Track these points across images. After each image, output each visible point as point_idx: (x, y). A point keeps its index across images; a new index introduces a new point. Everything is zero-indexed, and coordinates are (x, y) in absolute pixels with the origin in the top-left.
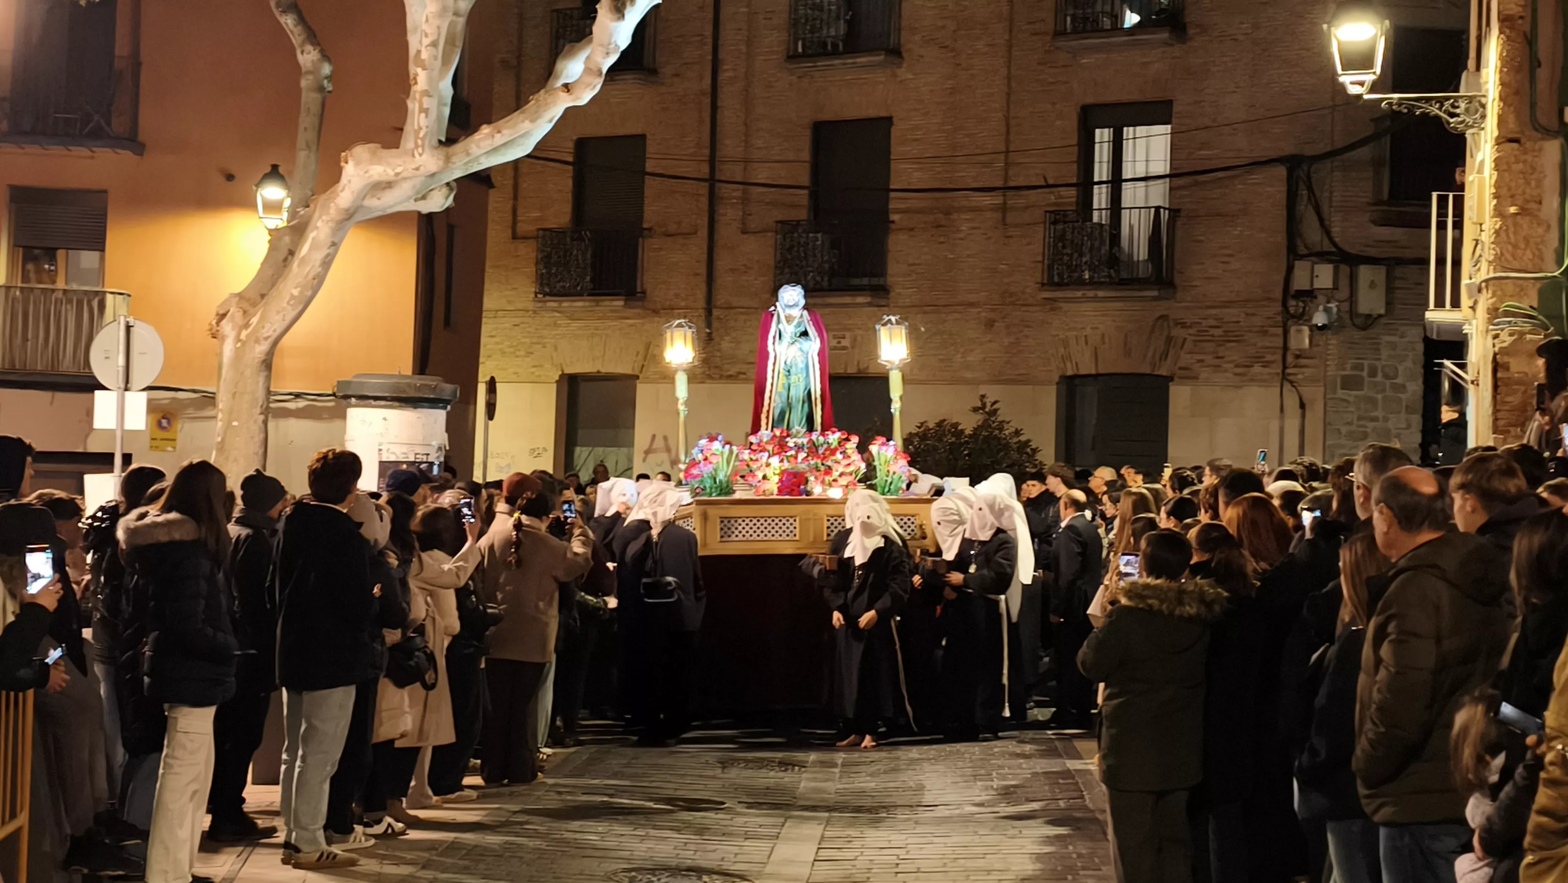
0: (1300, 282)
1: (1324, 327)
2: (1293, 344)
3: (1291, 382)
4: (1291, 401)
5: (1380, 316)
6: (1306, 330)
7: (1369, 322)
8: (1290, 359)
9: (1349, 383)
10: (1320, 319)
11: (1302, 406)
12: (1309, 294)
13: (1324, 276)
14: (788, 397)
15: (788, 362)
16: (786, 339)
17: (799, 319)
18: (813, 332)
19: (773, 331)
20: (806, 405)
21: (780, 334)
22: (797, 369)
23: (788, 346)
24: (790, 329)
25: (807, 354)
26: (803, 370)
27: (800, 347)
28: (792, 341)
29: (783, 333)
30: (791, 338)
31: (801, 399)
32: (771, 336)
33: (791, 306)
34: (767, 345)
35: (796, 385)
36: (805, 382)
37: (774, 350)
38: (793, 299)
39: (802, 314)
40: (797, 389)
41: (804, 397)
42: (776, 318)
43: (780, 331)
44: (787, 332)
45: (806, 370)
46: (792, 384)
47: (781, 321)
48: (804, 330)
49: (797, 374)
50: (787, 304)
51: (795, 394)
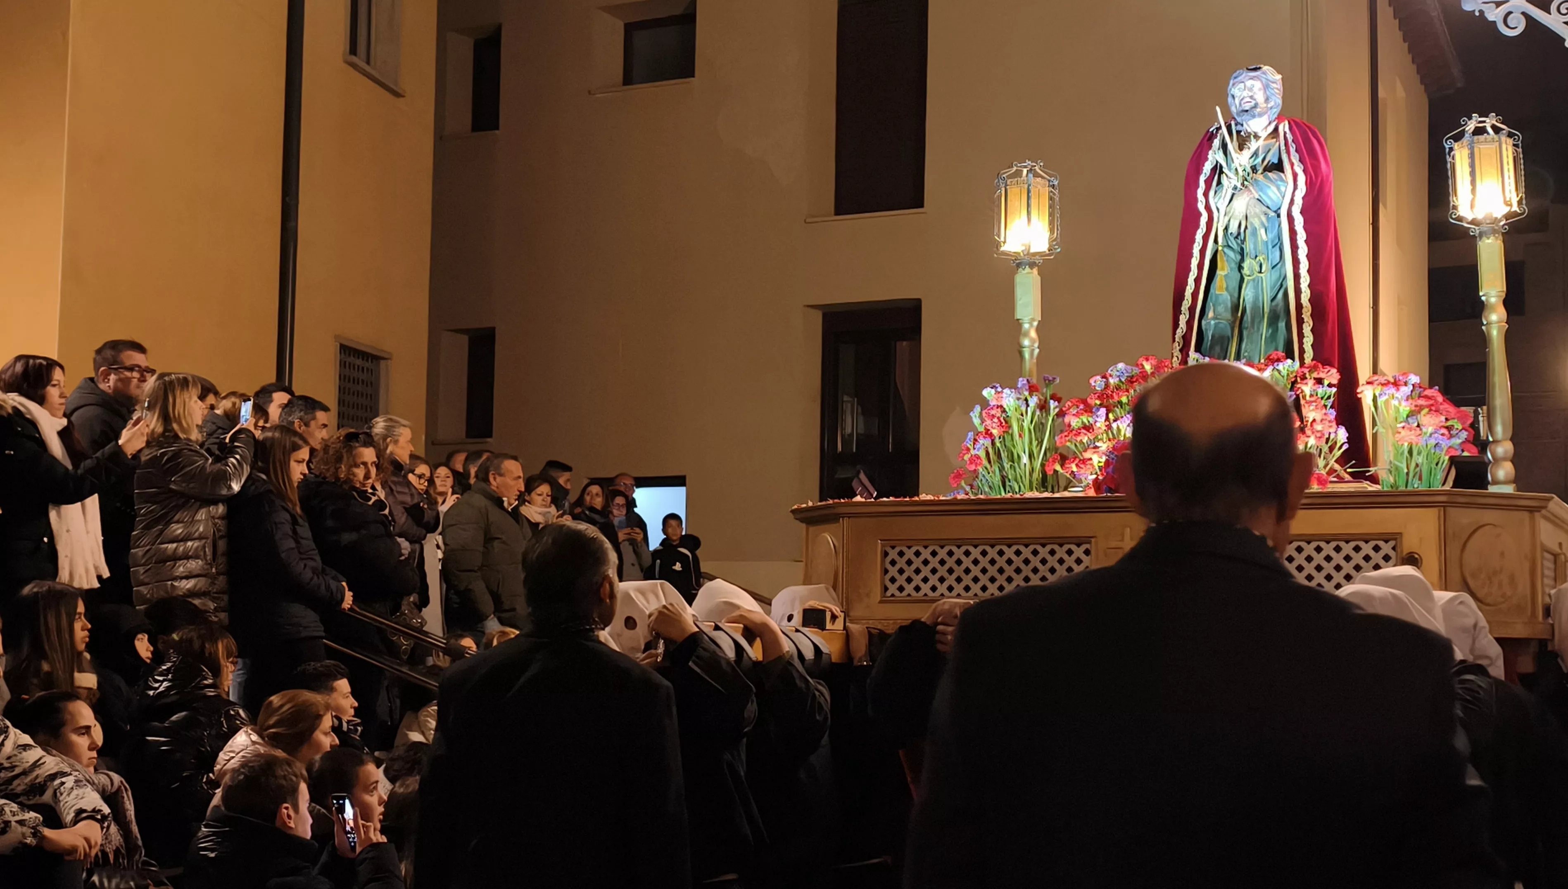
14: (1235, 307)
15: (1233, 229)
16: (1230, 181)
17: (1266, 139)
18: (1292, 165)
19: (1208, 167)
20: (1282, 325)
21: (1221, 172)
22: (1255, 244)
23: (1233, 195)
24: (1242, 159)
25: (1275, 212)
26: (1270, 247)
27: (1257, 196)
28: (1243, 185)
29: (1225, 170)
30: (1241, 181)
31: (1266, 310)
32: (1202, 179)
33: (1247, 111)
34: (1196, 200)
35: (1254, 280)
36: (1275, 274)
37: (1208, 208)
38: (1251, 97)
39: (1276, 129)
40: (1256, 287)
41: (1277, 305)
42: (1216, 142)
43: (1221, 167)
44: (1233, 165)
45: (1277, 247)
46: (1246, 278)
47: (1224, 146)
48: (1276, 161)
49: (1256, 257)
50: (1241, 109)
51: (1251, 300)
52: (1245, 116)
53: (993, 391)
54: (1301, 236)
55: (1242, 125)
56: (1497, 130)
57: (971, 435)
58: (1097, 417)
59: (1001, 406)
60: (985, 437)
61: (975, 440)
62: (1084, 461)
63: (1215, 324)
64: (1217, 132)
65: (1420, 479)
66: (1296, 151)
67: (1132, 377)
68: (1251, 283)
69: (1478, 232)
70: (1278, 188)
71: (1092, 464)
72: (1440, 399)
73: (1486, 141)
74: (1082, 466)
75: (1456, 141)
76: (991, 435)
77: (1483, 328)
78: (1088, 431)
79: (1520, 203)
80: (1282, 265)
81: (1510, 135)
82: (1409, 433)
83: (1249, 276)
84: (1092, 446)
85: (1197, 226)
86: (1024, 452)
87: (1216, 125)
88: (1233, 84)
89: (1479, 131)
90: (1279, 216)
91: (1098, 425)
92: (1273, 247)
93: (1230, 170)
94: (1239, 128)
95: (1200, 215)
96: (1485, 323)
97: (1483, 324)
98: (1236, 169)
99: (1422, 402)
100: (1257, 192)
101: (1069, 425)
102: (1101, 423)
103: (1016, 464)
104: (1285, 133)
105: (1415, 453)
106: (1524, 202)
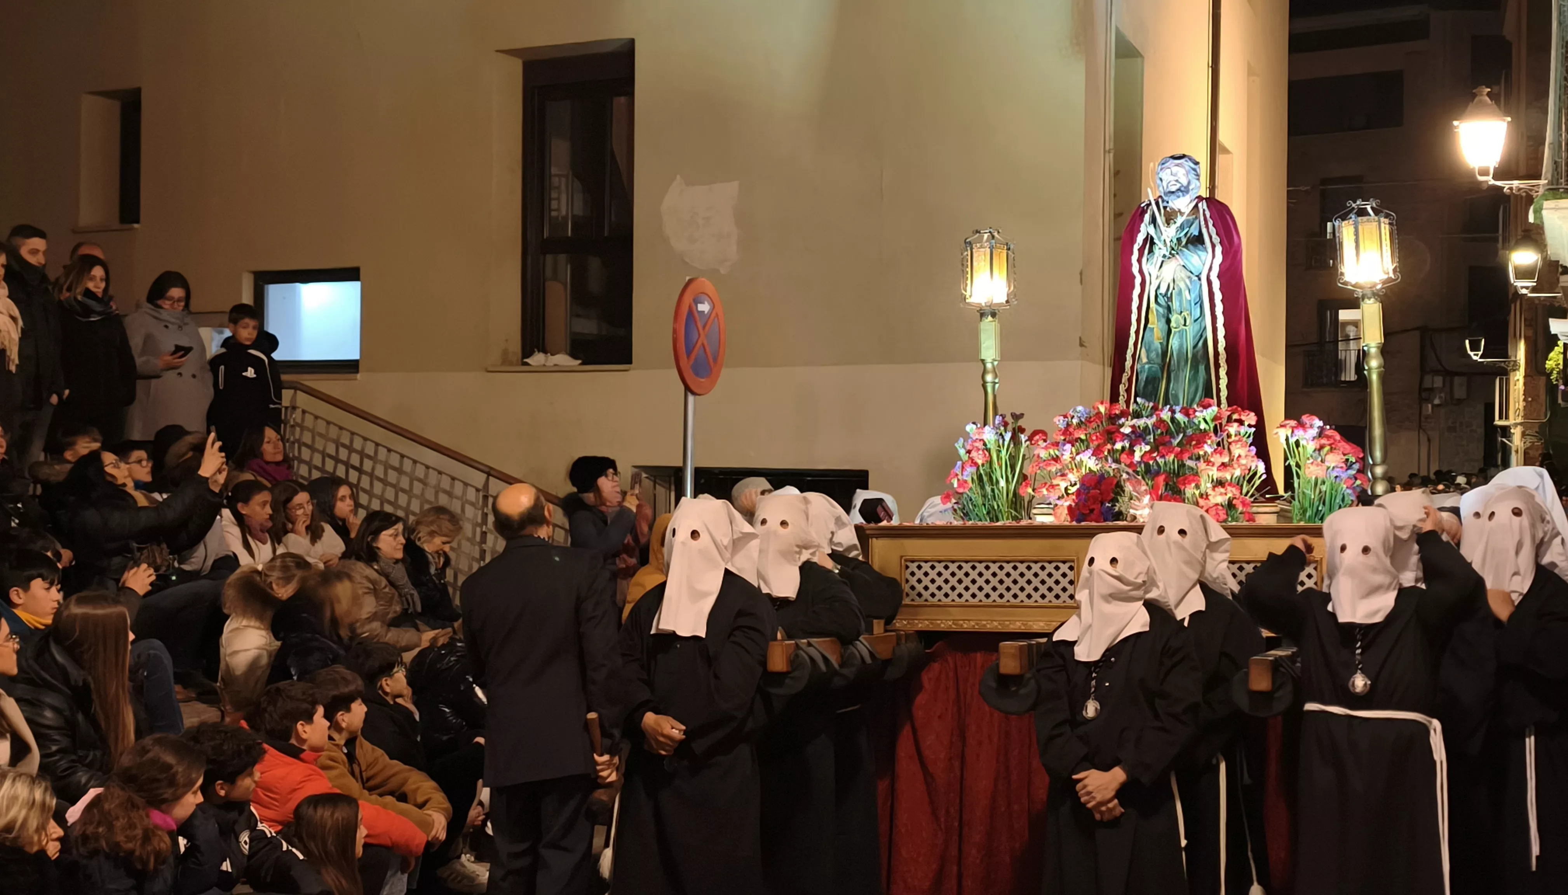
0: (1427, 384)
1: (1438, 405)
2: (1424, 413)
3: (1424, 430)
4: (1424, 439)
5: (1464, 399)
6: (1430, 406)
7: (1460, 402)
8: (1423, 419)
9: (1451, 429)
10: (1437, 401)
11: (1429, 440)
12: (1431, 390)
13: (1438, 381)
14: (1164, 353)
15: (1163, 290)
16: (1160, 250)
17: (1188, 215)
18: (1211, 237)
19: (1140, 238)
20: (1202, 368)
21: (1152, 243)
22: (1181, 302)
23: (1163, 262)
24: (1170, 233)
25: (1197, 276)
26: (1193, 304)
27: (1183, 264)
28: (1170, 253)
29: (1156, 241)
30: (1169, 249)
31: (1190, 355)
32: (1136, 247)
33: (1173, 192)
34: (1131, 265)
35: (1179, 331)
36: (1197, 326)
37: (1141, 271)
38: (1177, 181)
39: (1196, 206)
40: (1181, 337)
41: (1197, 352)
42: (1147, 217)
43: (1152, 238)
44: (1162, 239)
45: (1198, 305)
46: (1173, 330)
47: (1154, 221)
48: (1197, 234)
49: (1181, 312)
50: (1168, 190)
51: (1177, 348)
52: (1173, 197)
53: (974, 426)
54: (1218, 296)
55: (1168, 202)
56: (1376, 212)
57: (959, 463)
58: (1063, 450)
59: (983, 440)
60: (971, 466)
61: (963, 467)
62: (1053, 486)
63: (1150, 369)
64: (1147, 208)
65: (1324, 504)
66: (1214, 225)
67: (1090, 418)
68: (1177, 334)
69: (1361, 294)
70: (1199, 257)
71: (1059, 489)
72: (1338, 437)
73: (1368, 221)
74: (1052, 490)
75: (1343, 220)
76: (976, 464)
77: (1366, 372)
78: (1057, 462)
79: (1394, 270)
80: (1202, 321)
81: (1387, 216)
82: (1316, 468)
83: (1176, 328)
84: (1059, 474)
85: (1133, 287)
86: (1002, 478)
87: (1147, 202)
88: (1161, 169)
89: (1362, 213)
90: (1200, 279)
91: (1064, 457)
92: (1195, 304)
93: (1160, 240)
94: (1165, 204)
95: (1134, 277)
96: (1366, 368)
97: (1365, 370)
98: (1165, 240)
99: (1324, 441)
100: (1182, 260)
101: (1038, 456)
102: (1067, 457)
103: (995, 487)
104: (1204, 210)
105: (1319, 482)
106: (1398, 270)
